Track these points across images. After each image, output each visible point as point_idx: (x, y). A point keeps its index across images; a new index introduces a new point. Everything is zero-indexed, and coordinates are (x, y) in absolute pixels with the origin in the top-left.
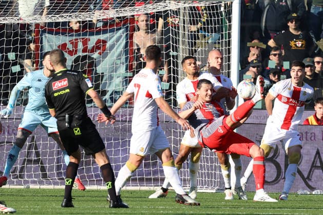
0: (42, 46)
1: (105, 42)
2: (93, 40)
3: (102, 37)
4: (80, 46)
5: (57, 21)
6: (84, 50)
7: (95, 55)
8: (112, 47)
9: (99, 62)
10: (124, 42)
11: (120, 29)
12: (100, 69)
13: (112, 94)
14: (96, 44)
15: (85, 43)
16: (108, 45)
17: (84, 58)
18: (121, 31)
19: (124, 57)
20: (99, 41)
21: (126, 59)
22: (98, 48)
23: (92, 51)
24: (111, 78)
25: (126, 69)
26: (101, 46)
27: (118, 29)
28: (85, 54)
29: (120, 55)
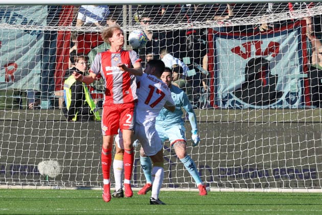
0: (215, 50)
1: (277, 44)
2: (265, 43)
3: (275, 39)
4: (253, 49)
5: (230, 25)
6: (258, 53)
7: (269, 58)
8: (285, 49)
9: (273, 65)
10: (297, 44)
11: (292, 31)
12: (273, 71)
13: (288, 95)
14: (269, 46)
15: (258, 45)
16: (281, 47)
17: (258, 60)
18: (293, 33)
19: (297, 58)
20: (271, 44)
21: (300, 60)
22: (271, 50)
23: (266, 53)
24: (286, 79)
25: (301, 70)
26: (274, 48)
27: (290, 32)
28: (259, 56)
29: (293, 56)
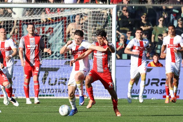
0: (23, 31)
1: (52, 28)
2: (47, 28)
3: (51, 26)
4: (41, 31)
5: (30, 19)
6: (43, 33)
7: (48, 35)
8: (56, 31)
9: (50, 39)
10: (62, 28)
11: (60, 22)
12: (50, 41)
13: (56, 53)
14: (49, 29)
15: (43, 29)
16: (54, 30)
17: (43, 36)
18: (60, 23)
19: (61, 35)
20: (50, 28)
21: (63, 36)
22: (49, 31)
23: (47, 33)
24: (56, 45)
25: (63, 41)
26: (50, 30)
27: (59, 23)
28: (43, 34)
